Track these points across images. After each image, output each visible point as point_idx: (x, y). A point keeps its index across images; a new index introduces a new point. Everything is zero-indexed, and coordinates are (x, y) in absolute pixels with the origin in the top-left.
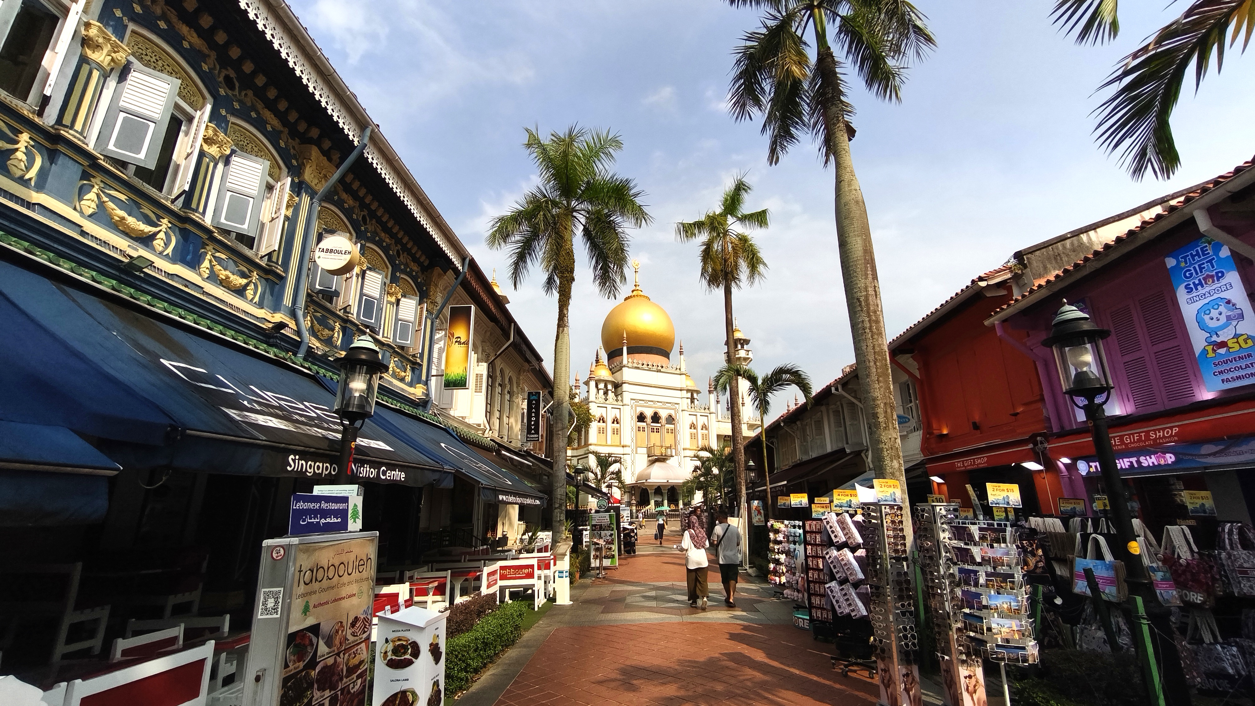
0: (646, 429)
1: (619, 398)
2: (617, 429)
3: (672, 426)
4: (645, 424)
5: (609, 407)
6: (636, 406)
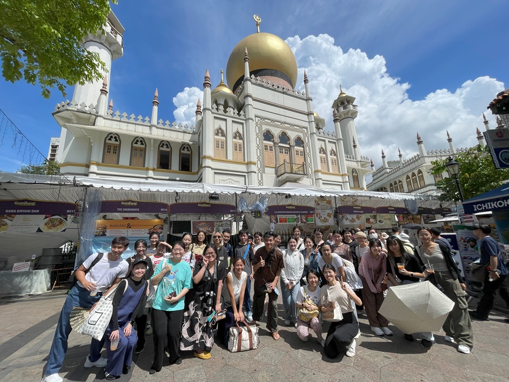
0: (274, 149)
1: (242, 112)
2: (240, 145)
3: (302, 149)
4: (272, 143)
5: (229, 120)
6: (261, 124)
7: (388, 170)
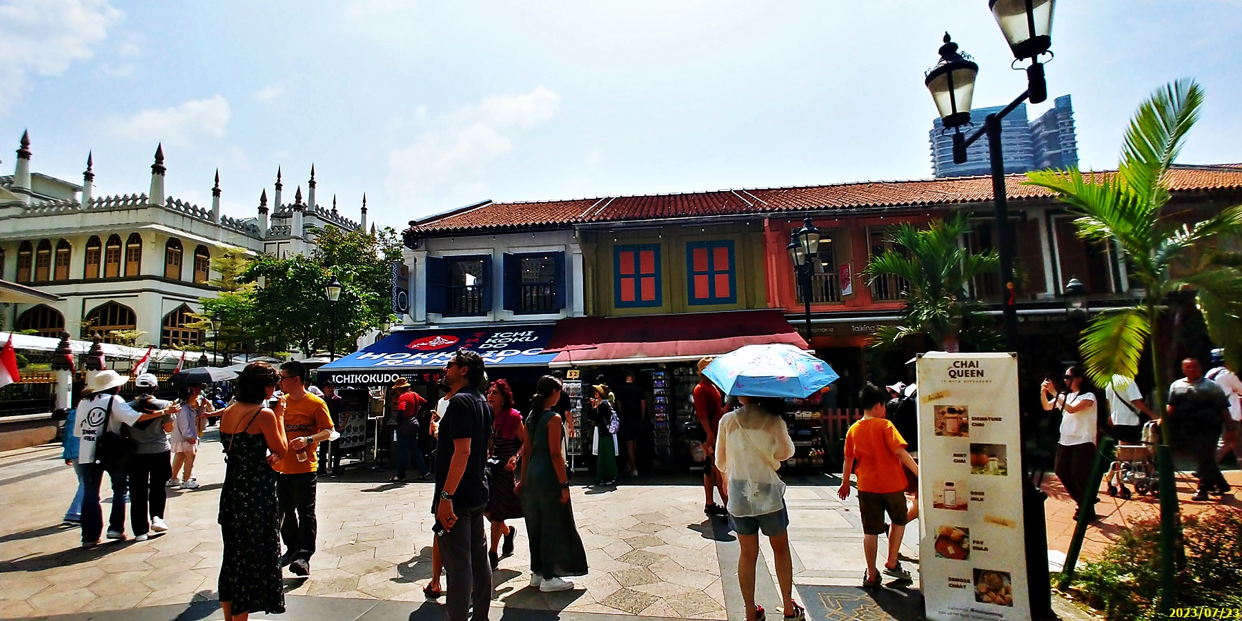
7: (28, 201)
